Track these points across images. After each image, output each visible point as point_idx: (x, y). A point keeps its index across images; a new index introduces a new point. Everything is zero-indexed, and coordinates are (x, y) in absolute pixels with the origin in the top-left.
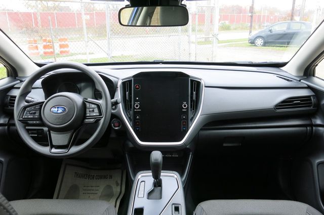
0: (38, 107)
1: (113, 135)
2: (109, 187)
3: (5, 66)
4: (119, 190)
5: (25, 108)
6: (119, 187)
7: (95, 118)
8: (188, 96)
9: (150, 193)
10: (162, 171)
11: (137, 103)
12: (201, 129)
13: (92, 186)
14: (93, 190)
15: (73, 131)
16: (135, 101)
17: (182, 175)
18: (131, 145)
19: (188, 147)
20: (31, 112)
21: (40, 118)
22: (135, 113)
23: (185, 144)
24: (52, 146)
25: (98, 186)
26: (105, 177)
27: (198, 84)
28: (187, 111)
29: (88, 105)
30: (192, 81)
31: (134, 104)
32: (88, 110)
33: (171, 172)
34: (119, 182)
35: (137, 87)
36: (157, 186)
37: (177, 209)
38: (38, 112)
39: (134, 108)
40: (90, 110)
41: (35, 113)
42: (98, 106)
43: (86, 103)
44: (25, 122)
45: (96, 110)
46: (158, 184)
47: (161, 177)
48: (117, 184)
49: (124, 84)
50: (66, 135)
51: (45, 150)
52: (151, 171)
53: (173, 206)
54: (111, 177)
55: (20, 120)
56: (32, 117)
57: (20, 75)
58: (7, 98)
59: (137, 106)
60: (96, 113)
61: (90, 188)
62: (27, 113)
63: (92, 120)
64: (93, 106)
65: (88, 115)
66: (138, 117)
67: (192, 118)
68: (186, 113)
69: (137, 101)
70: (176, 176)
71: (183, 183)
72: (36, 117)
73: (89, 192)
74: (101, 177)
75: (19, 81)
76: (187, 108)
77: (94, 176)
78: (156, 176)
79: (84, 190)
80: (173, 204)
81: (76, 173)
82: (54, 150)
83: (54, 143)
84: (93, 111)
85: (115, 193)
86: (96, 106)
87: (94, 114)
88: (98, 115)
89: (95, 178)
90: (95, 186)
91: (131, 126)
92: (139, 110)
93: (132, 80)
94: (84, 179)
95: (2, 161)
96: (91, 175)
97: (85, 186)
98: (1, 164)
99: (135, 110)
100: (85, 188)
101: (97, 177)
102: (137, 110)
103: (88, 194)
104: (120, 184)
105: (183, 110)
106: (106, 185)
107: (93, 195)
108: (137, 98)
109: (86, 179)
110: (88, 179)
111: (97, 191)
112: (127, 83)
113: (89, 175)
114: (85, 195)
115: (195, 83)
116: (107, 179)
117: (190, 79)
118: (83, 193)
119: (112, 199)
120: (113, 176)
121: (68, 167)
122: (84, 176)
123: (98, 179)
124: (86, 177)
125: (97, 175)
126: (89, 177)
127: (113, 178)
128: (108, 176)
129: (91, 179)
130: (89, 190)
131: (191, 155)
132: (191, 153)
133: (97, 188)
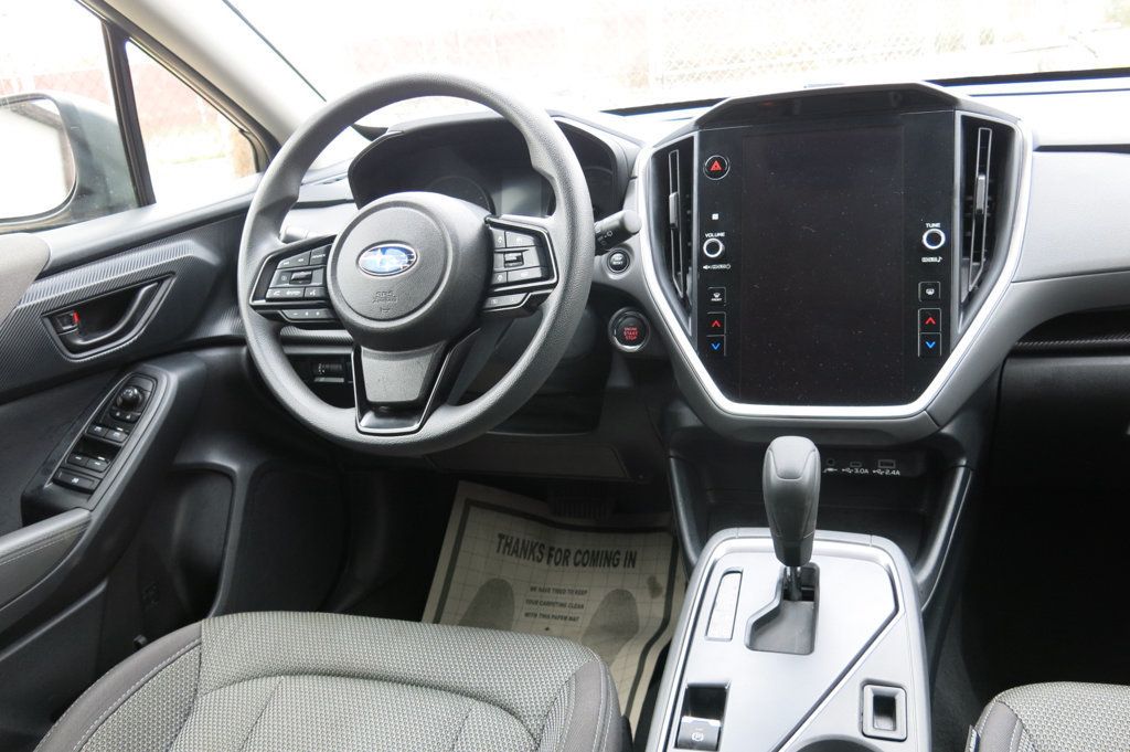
0: (316, 256)
1: (620, 380)
2: (622, 597)
3: (242, 131)
4: (660, 613)
5: (274, 260)
6: (661, 601)
7: (527, 290)
8: (951, 193)
9: (762, 625)
10: (818, 534)
11: (711, 238)
12: (1016, 353)
13: (558, 591)
14: (562, 605)
15: (441, 345)
16: (708, 226)
17: (916, 557)
18: (689, 419)
19: (946, 430)
20: (294, 276)
21: (325, 301)
22: (706, 280)
23: (931, 415)
24: (366, 406)
25: (585, 592)
26: (609, 560)
27: (1002, 136)
28: (947, 262)
29: (499, 236)
30: (971, 125)
31: (702, 239)
32: (499, 259)
33: (865, 538)
34: (663, 581)
35: (716, 166)
36: (796, 594)
37: (885, 706)
38: (317, 274)
39: (703, 259)
40: (509, 256)
41: (309, 279)
42: (541, 242)
43: (495, 230)
44: (272, 316)
45: (532, 257)
46: (801, 587)
47: (814, 559)
48: (655, 590)
49: (661, 158)
50: (415, 360)
51: (339, 422)
52: (767, 532)
53: (869, 692)
54: (631, 560)
55: (255, 308)
56: (298, 293)
59: (711, 244)
60: (531, 269)
61: (551, 597)
62: (279, 281)
63: (516, 299)
64: (521, 240)
65: (500, 278)
66: (717, 297)
67: (971, 296)
68: (941, 274)
69: (714, 227)
70: (885, 559)
71: (921, 592)
72: (313, 293)
73: (548, 610)
74: (594, 559)
76: (946, 252)
77: (568, 551)
78: (792, 550)
79: (529, 602)
80: (869, 682)
81: (501, 536)
83: (372, 396)
84: (520, 259)
85: (642, 622)
86: (528, 240)
87: (524, 275)
88: (537, 273)
89: (571, 561)
90: (571, 592)
91: (690, 333)
92: (721, 266)
93: (692, 138)
94: (530, 563)
95: (232, 471)
96: (557, 547)
97: (533, 589)
98: (229, 483)
99: (705, 267)
100: (536, 596)
101: (579, 557)
102: (715, 267)
103: (544, 616)
104: (664, 591)
105: (925, 260)
106: (609, 590)
107: (562, 622)
108: (715, 217)
109: (540, 561)
110: (548, 562)
111: (578, 610)
112: (674, 156)
113: (552, 549)
114: (532, 619)
115: (985, 135)
116: (615, 566)
117: (958, 114)
118: (527, 615)
119: (630, 643)
120: (638, 557)
121: (474, 513)
122: (532, 551)
123: (584, 565)
124: (537, 554)
125: (579, 552)
126: (550, 556)
127: (637, 562)
128: (622, 557)
129: (557, 564)
130: (548, 604)
131: (961, 472)
132: (964, 462)
133: (579, 599)
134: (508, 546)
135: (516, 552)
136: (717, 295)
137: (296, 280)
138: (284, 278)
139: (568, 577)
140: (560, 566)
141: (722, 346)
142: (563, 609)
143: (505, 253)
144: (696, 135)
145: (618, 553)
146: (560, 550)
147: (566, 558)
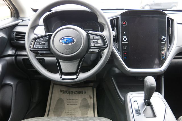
0: (46, 38)
2: (85, 99)
4: (92, 102)
5: (35, 39)
6: (92, 99)
7: (100, 48)
11: (125, 37)
13: (72, 99)
14: (74, 102)
15: (79, 59)
20: (40, 43)
21: (49, 48)
22: (123, 45)
23: (164, 70)
25: (77, 99)
26: (81, 93)
28: (165, 43)
29: (91, 37)
31: (122, 38)
32: (92, 41)
34: (92, 96)
35: (124, 23)
38: (47, 43)
39: (123, 41)
40: (94, 41)
41: (44, 44)
42: (102, 37)
43: (90, 35)
45: (100, 41)
48: (91, 98)
51: (56, 77)
54: (85, 92)
55: (31, 50)
56: (42, 47)
57: (21, 16)
58: (13, 34)
59: (125, 39)
62: (37, 44)
63: (97, 50)
64: (97, 37)
65: (93, 45)
69: (124, 35)
72: (46, 47)
73: (71, 103)
74: (78, 93)
75: (21, 21)
76: (166, 41)
77: (73, 92)
79: (67, 102)
81: (60, 90)
82: (64, 77)
83: (63, 71)
84: (97, 42)
85: (90, 104)
86: (99, 37)
87: (99, 45)
88: (102, 45)
89: (74, 93)
90: (75, 99)
91: (120, 55)
92: (126, 42)
93: (119, 17)
94: (66, 94)
95: (12, 84)
96: (71, 91)
97: (67, 99)
98: (11, 87)
99: (123, 43)
100: (68, 101)
101: (75, 93)
102: (125, 43)
103: (71, 105)
104: (92, 98)
105: (162, 42)
106: (82, 98)
107: (75, 105)
108: (124, 33)
109: (68, 94)
110: (70, 94)
111: (77, 103)
112: (115, 21)
113: (70, 91)
114: (68, 105)
115: (170, 20)
116: (82, 94)
117: (167, 17)
118: (67, 105)
119: (90, 109)
120: (86, 92)
121: (55, 86)
122: (67, 92)
123: (77, 94)
124: (67, 93)
125: (75, 92)
126: (70, 93)
127: (86, 93)
128: (83, 92)
129: (71, 94)
130: (71, 102)
131: (163, 79)
132: (163, 77)
133: (77, 101)
134: (62, 92)
135: (63, 93)
136: (125, 48)
137: (41, 44)
138: (38, 44)
139: (74, 96)
140: (72, 95)
141: (126, 58)
142: (74, 103)
143: (93, 40)
144: (120, 17)
145: (83, 91)
146: (71, 92)
147: (73, 93)
